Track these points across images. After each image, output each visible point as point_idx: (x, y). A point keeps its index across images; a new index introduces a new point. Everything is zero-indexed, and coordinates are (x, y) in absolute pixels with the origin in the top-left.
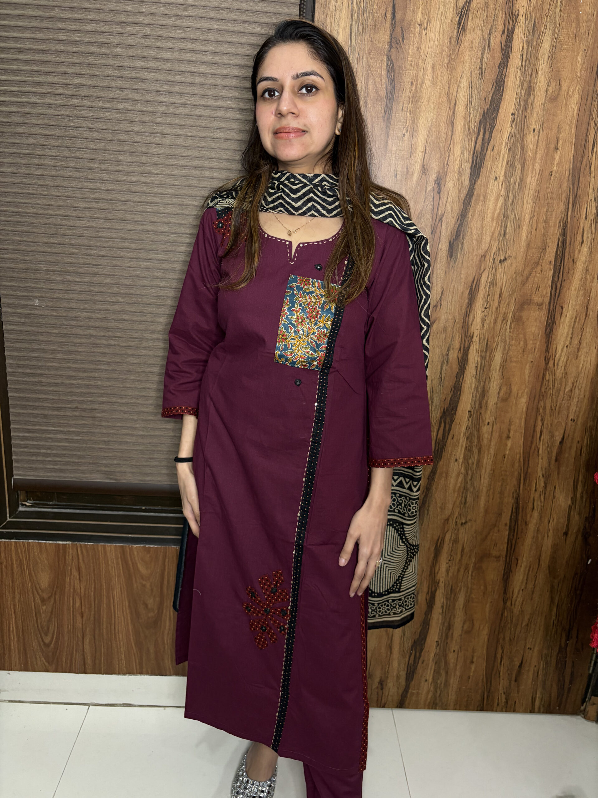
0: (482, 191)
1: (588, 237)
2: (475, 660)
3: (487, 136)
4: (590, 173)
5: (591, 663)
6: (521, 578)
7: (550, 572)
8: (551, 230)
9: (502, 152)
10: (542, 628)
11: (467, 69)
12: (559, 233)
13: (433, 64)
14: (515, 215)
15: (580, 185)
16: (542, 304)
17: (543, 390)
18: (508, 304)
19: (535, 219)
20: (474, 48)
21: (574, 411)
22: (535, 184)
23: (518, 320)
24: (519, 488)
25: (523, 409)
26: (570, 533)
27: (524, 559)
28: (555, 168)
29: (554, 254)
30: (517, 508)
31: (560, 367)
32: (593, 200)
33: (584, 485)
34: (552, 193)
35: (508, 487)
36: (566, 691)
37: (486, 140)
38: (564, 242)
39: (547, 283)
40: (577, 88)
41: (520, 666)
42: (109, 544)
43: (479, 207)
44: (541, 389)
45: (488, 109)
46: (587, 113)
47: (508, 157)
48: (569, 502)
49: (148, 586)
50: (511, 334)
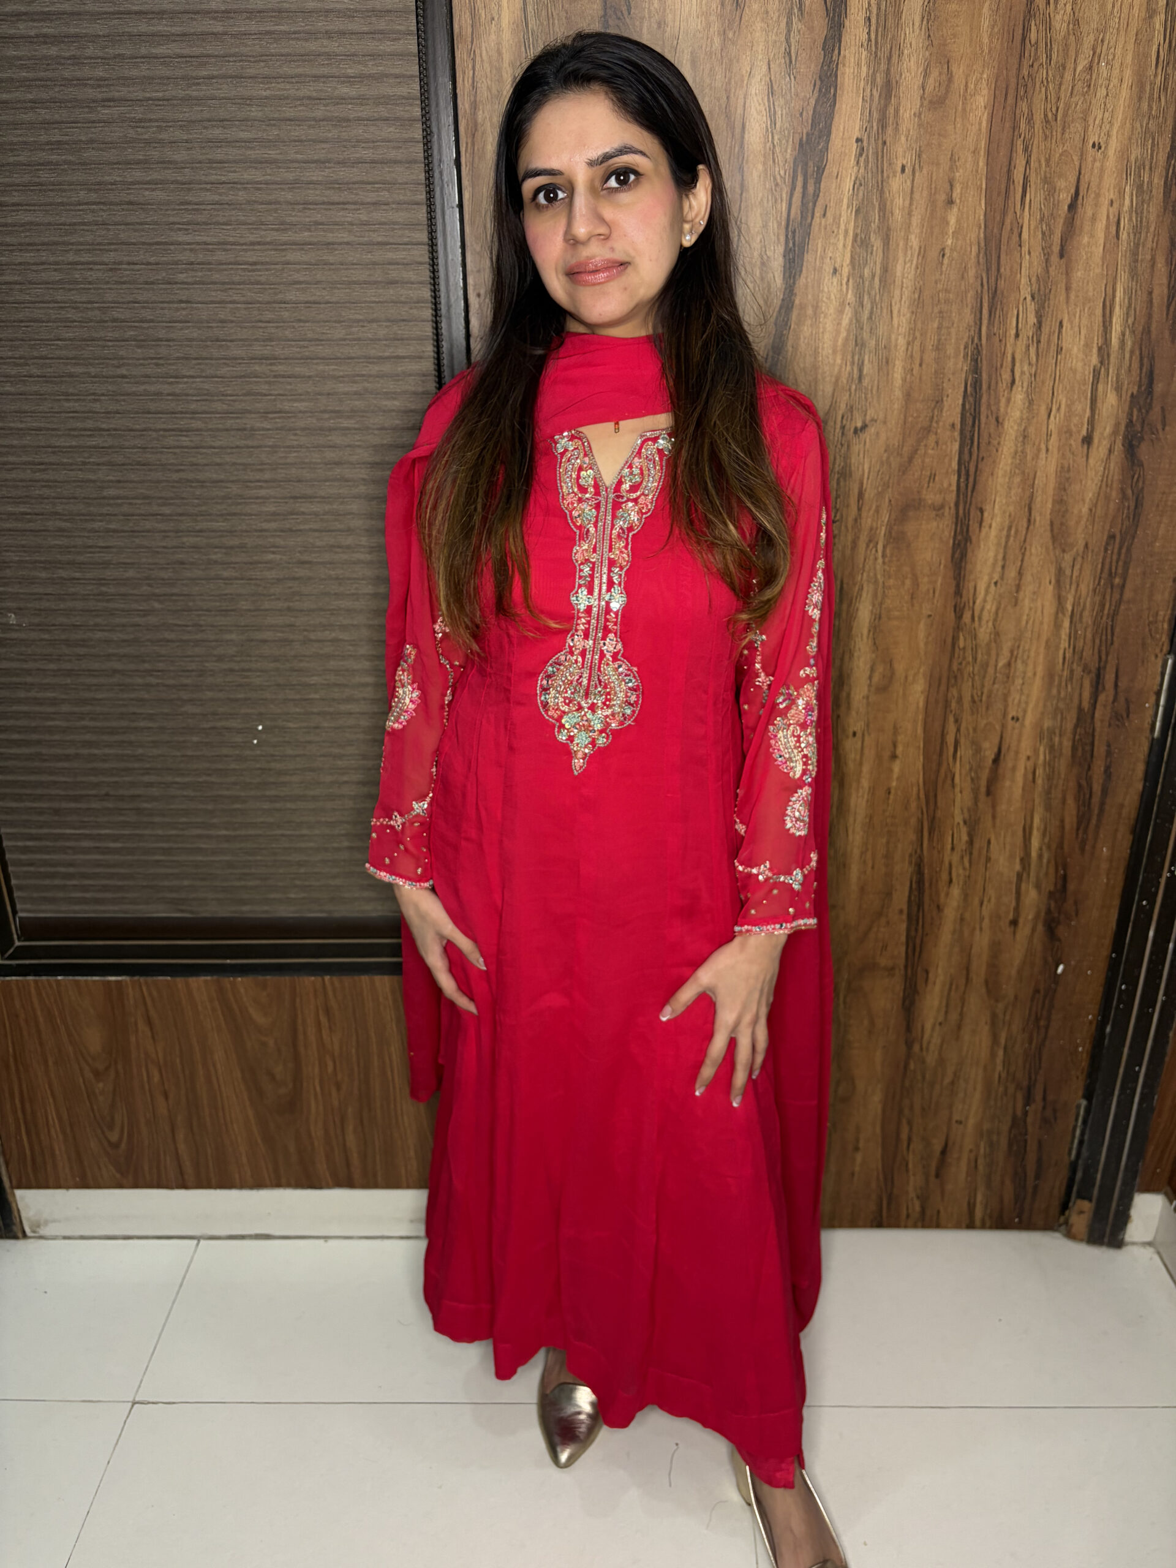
0: (810, 297)
1: (1023, 373)
2: (861, 1145)
3: (811, 189)
4: (1020, 246)
5: (1072, 1142)
6: (936, 1003)
7: (989, 992)
8: (950, 364)
9: (843, 219)
10: (979, 1087)
11: (760, 57)
12: (965, 368)
13: (692, 53)
14: (877, 341)
15: (1002, 270)
16: (942, 507)
17: (955, 667)
18: (877, 511)
19: (917, 343)
20: (771, 13)
21: (1016, 701)
22: (911, 276)
23: (897, 539)
24: (922, 845)
25: (918, 703)
26: (1021, 921)
27: (940, 970)
28: (949, 242)
29: (959, 409)
30: (920, 882)
31: (984, 622)
32: (1029, 298)
33: (1044, 835)
34: (947, 291)
35: (900, 846)
36: (1030, 1190)
37: (811, 197)
38: (977, 384)
39: (950, 465)
40: (985, 76)
41: (944, 1152)
42: (194, 979)
43: (806, 330)
44: (950, 666)
45: (808, 134)
46: (1007, 125)
47: (856, 227)
48: (1018, 867)
49: (271, 1043)
50: (886, 567)
